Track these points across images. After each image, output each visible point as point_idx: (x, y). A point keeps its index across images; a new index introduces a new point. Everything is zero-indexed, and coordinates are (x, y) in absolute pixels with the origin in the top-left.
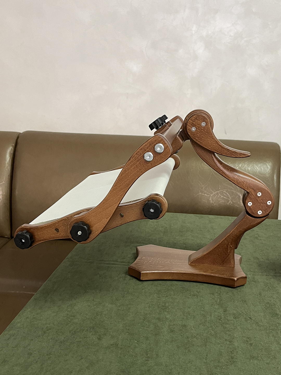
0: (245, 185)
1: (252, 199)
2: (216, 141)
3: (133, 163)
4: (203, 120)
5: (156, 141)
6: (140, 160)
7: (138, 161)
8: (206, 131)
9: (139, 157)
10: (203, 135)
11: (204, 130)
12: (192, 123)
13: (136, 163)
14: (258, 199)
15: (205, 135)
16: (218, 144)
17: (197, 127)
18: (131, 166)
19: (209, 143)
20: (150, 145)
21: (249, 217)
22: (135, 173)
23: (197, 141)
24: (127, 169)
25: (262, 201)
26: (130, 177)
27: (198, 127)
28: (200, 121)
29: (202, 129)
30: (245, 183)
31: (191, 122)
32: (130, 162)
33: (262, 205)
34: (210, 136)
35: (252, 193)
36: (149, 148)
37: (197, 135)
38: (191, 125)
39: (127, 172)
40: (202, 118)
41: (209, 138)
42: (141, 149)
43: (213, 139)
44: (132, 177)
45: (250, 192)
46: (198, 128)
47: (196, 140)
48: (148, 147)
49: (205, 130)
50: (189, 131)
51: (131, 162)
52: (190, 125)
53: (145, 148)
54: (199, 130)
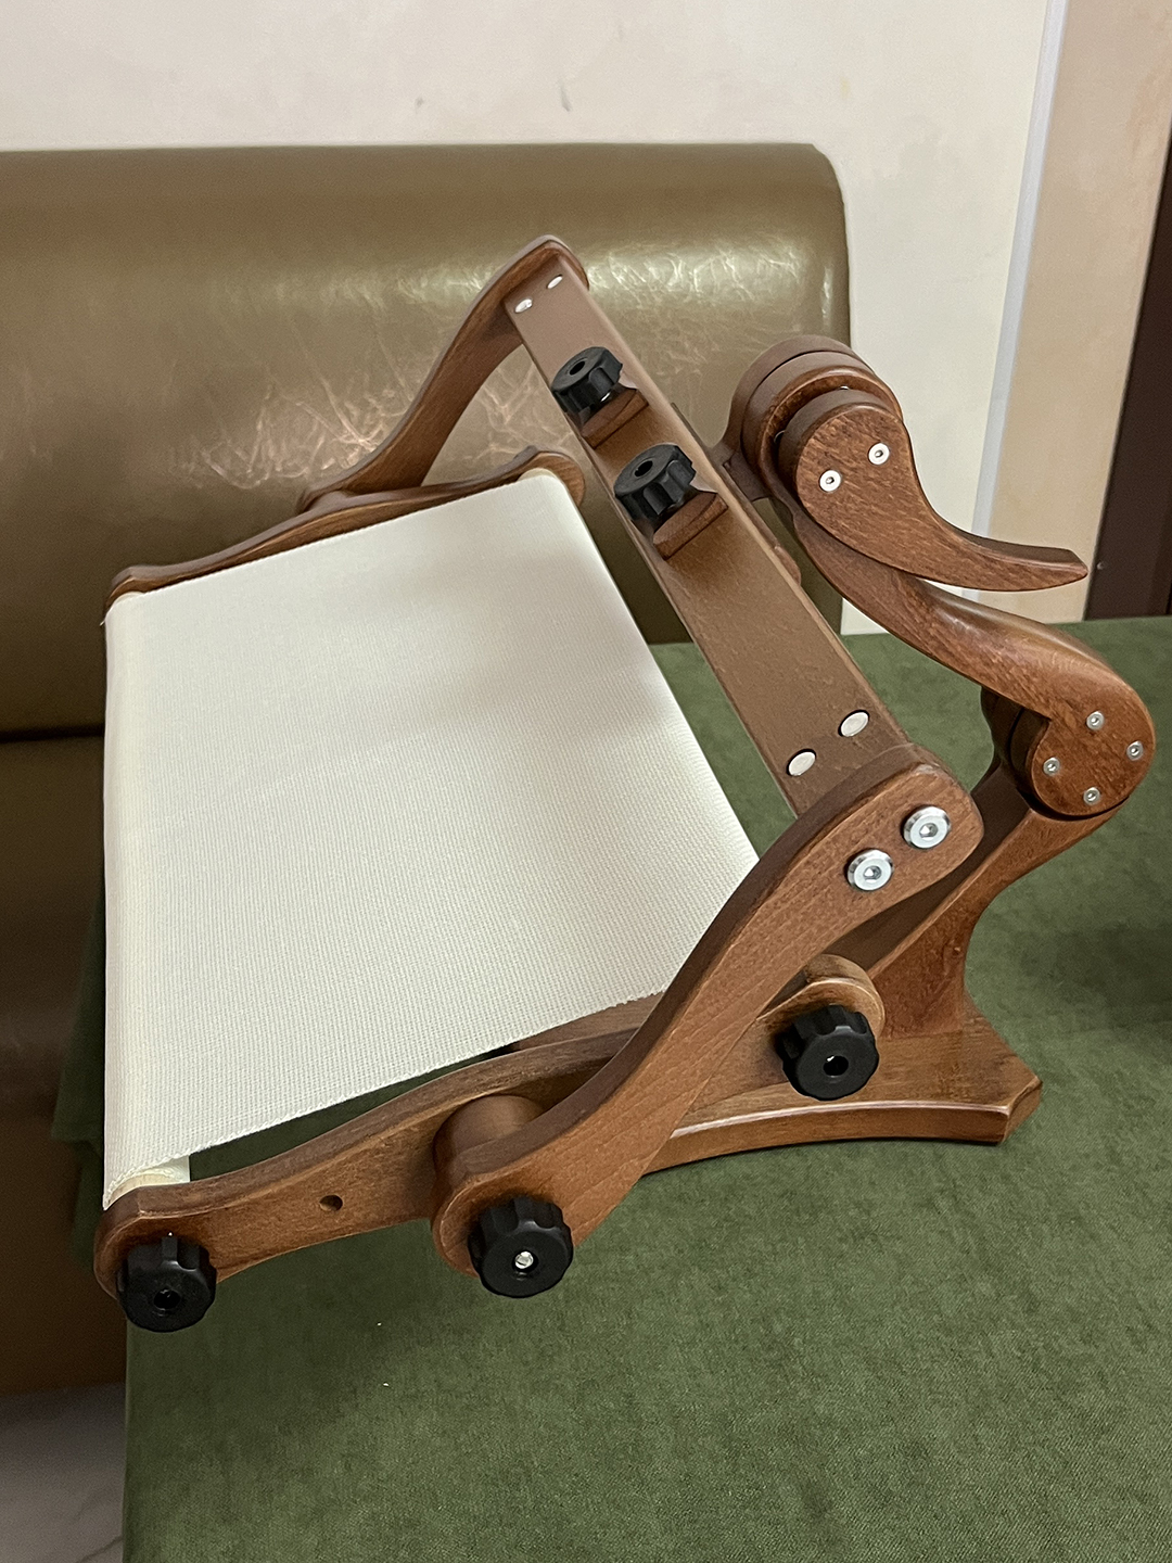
0: (1037, 690)
1: (1062, 746)
2: (935, 526)
3: (787, 905)
4: (878, 434)
6: (825, 887)
7: (814, 893)
9: (820, 877)
10: (876, 505)
11: (879, 483)
12: (826, 453)
13: (805, 903)
14: (1089, 743)
15: (887, 505)
16: (944, 542)
18: (780, 920)
19: (900, 540)
20: (880, 815)
21: (1044, 819)
23: (846, 533)
24: (755, 938)
25: (1105, 748)
26: (769, 969)
27: (850, 469)
28: (862, 440)
29: (872, 476)
30: (1034, 679)
31: (818, 450)
32: (776, 903)
33: (1104, 763)
35: (1063, 721)
36: (875, 830)
37: (845, 508)
38: (820, 463)
39: (754, 950)
40: (872, 425)
42: (835, 839)
43: (920, 517)
44: (777, 965)
45: (1057, 715)
46: (848, 471)
48: (871, 825)
49: (888, 480)
50: (805, 492)
51: (779, 904)
52: (814, 464)
53: (856, 831)
54: (858, 483)
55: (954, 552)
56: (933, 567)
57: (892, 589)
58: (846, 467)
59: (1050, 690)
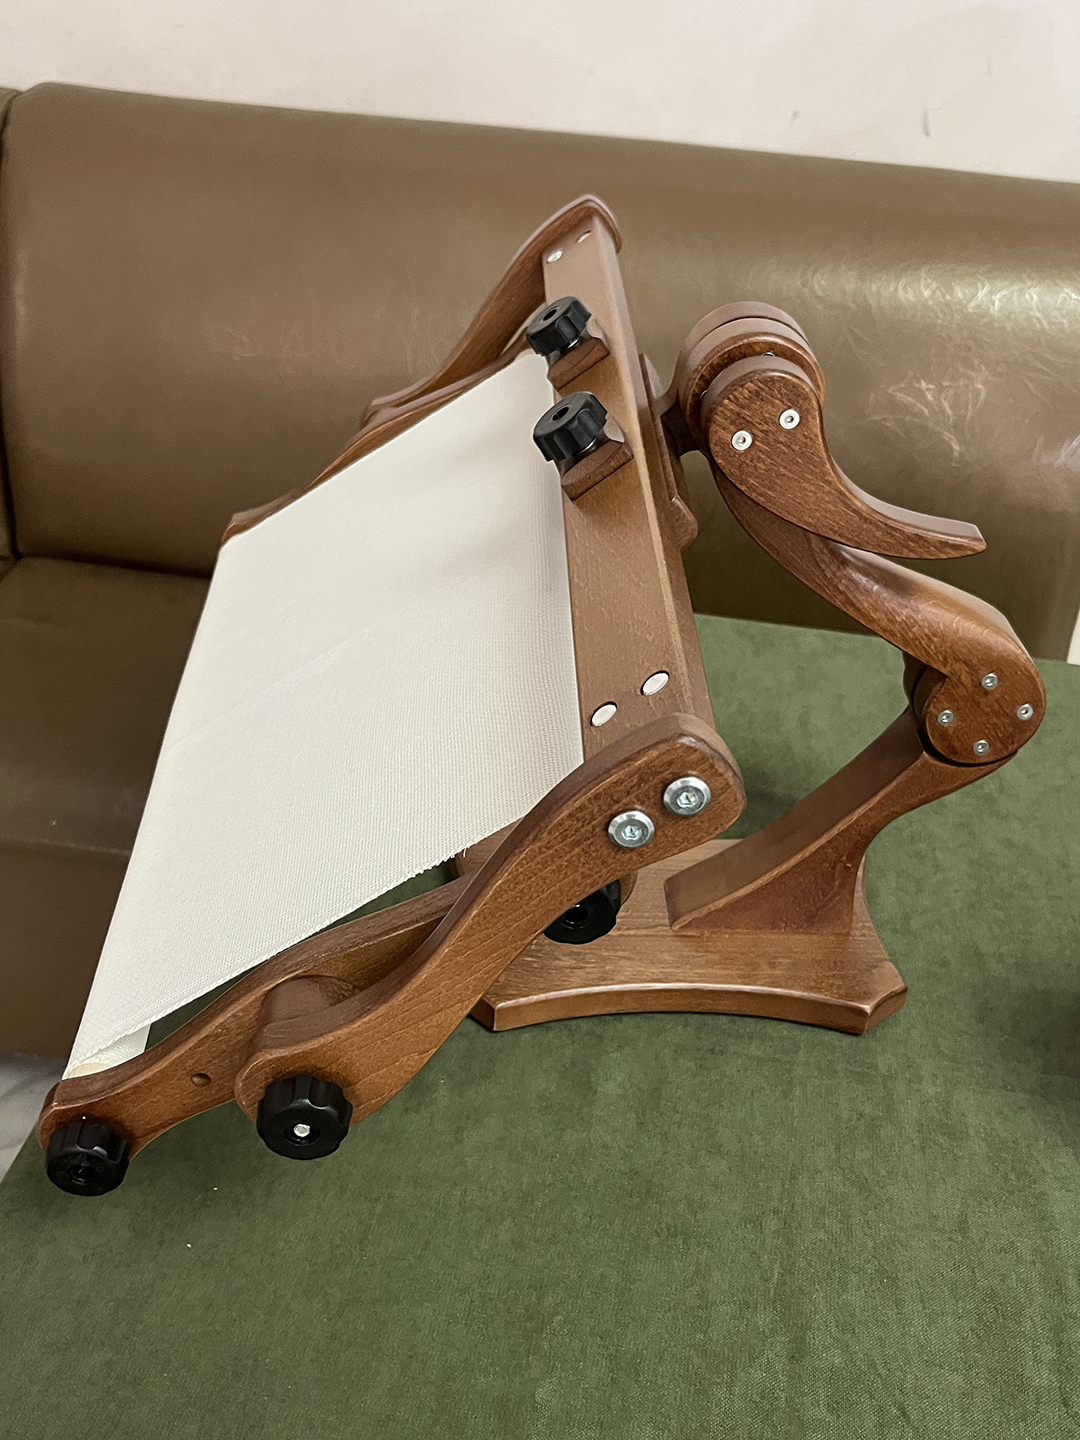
0: (936, 648)
1: (956, 701)
2: (841, 492)
4: (789, 400)
5: (670, 763)
6: (588, 839)
7: (578, 843)
8: (797, 448)
9: (583, 830)
10: (785, 467)
11: (788, 446)
12: (739, 414)
13: (570, 852)
14: (983, 701)
15: (795, 468)
16: (848, 507)
17: (756, 432)
18: (545, 864)
19: (806, 502)
20: (641, 780)
21: (936, 763)
22: (560, 890)
23: (754, 491)
24: (521, 876)
25: (996, 707)
26: (535, 906)
27: (762, 431)
28: (773, 405)
29: (782, 439)
30: (935, 639)
31: (732, 411)
32: (540, 848)
33: (995, 720)
34: (812, 473)
35: (959, 679)
36: (636, 792)
37: (755, 467)
38: (733, 422)
39: (520, 887)
40: (783, 390)
41: (808, 481)
42: (597, 797)
43: (826, 482)
44: (543, 903)
45: (954, 673)
46: (759, 434)
47: (751, 488)
48: (632, 787)
49: (796, 444)
50: (717, 449)
51: (544, 849)
52: (727, 424)
53: (617, 792)
54: (768, 444)
55: (857, 518)
56: (836, 529)
57: (806, 545)
58: (757, 429)
59: (949, 650)
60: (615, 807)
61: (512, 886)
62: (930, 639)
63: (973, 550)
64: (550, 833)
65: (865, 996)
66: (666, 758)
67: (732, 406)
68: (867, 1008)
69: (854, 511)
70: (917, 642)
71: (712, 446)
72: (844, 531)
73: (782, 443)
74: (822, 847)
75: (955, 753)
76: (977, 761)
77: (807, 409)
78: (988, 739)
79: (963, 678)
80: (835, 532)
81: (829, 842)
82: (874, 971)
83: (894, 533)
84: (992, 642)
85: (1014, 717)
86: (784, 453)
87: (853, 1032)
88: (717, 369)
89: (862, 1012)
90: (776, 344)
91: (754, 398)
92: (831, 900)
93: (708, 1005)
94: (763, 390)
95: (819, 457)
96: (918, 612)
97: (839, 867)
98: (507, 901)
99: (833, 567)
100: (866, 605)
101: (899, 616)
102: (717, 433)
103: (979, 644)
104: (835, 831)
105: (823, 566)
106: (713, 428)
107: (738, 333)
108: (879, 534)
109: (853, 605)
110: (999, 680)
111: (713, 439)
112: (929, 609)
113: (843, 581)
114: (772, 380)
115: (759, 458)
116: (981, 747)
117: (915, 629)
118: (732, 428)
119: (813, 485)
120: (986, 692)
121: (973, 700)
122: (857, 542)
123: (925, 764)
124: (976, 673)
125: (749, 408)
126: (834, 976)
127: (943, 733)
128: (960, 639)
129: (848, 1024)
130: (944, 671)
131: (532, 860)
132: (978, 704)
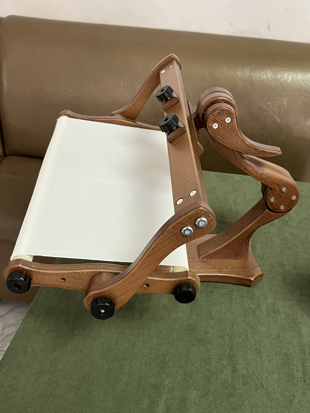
0: (269, 181)
1: (275, 195)
4: (228, 115)
7: (174, 235)
9: (175, 232)
10: (227, 133)
12: (214, 119)
13: (172, 237)
15: (230, 133)
16: (244, 143)
18: (165, 241)
19: (233, 142)
20: (190, 218)
21: (270, 212)
22: (169, 247)
24: (159, 244)
26: (163, 251)
27: (221, 123)
28: (224, 116)
36: (189, 222)
37: (219, 133)
38: (213, 121)
39: (159, 247)
40: (226, 112)
43: (238, 137)
45: (274, 188)
47: (218, 138)
48: (187, 220)
49: (230, 127)
50: (209, 128)
51: (165, 237)
52: (211, 121)
54: (222, 127)
55: (247, 146)
56: (241, 149)
57: (234, 154)
58: (219, 123)
59: (273, 181)
60: (183, 226)
61: (157, 247)
62: (267, 178)
63: (278, 154)
64: (166, 232)
65: (252, 276)
66: (196, 213)
67: (213, 117)
68: (252, 279)
69: (246, 144)
70: (264, 179)
71: (207, 128)
72: (244, 150)
73: (226, 126)
74: (240, 236)
75: (275, 209)
76: (281, 212)
77: (233, 118)
78: (284, 206)
79: (277, 189)
80: (241, 150)
81: (241, 234)
82: (254, 269)
83: (257, 150)
84: (284, 179)
85: (291, 199)
86: (227, 129)
87: (249, 286)
88: (208, 107)
89: (251, 280)
90: (224, 99)
91: (218, 114)
92: (242, 250)
93: (209, 279)
94: (221, 112)
95: (236, 130)
96: (264, 171)
97: (244, 241)
98: (155, 251)
99: (241, 159)
100: (250, 170)
101: (259, 172)
102: (209, 124)
103: (281, 179)
104: (243, 231)
105: (238, 159)
106: (208, 123)
107: (214, 96)
108: (253, 151)
109: (246, 170)
110: (287, 189)
111: (208, 126)
112: (267, 170)
113: (244, 163)
114: (223, 109)
115: (220, 130)
116: (282, 207)
117: (263, 176)
118: (213, 123)
119: (235, 138)
120: (283, 193)
121: (280, 195)
122: (247, 153)
123: (267, 213)
124: (280, 187)
125: (217, 117)
126: (243, 271)
127: (272, 204)
128: (276, 178)
129: (247, 284)
130: (272, 187)
131: (162, 240)
132: (281, 196)
